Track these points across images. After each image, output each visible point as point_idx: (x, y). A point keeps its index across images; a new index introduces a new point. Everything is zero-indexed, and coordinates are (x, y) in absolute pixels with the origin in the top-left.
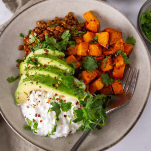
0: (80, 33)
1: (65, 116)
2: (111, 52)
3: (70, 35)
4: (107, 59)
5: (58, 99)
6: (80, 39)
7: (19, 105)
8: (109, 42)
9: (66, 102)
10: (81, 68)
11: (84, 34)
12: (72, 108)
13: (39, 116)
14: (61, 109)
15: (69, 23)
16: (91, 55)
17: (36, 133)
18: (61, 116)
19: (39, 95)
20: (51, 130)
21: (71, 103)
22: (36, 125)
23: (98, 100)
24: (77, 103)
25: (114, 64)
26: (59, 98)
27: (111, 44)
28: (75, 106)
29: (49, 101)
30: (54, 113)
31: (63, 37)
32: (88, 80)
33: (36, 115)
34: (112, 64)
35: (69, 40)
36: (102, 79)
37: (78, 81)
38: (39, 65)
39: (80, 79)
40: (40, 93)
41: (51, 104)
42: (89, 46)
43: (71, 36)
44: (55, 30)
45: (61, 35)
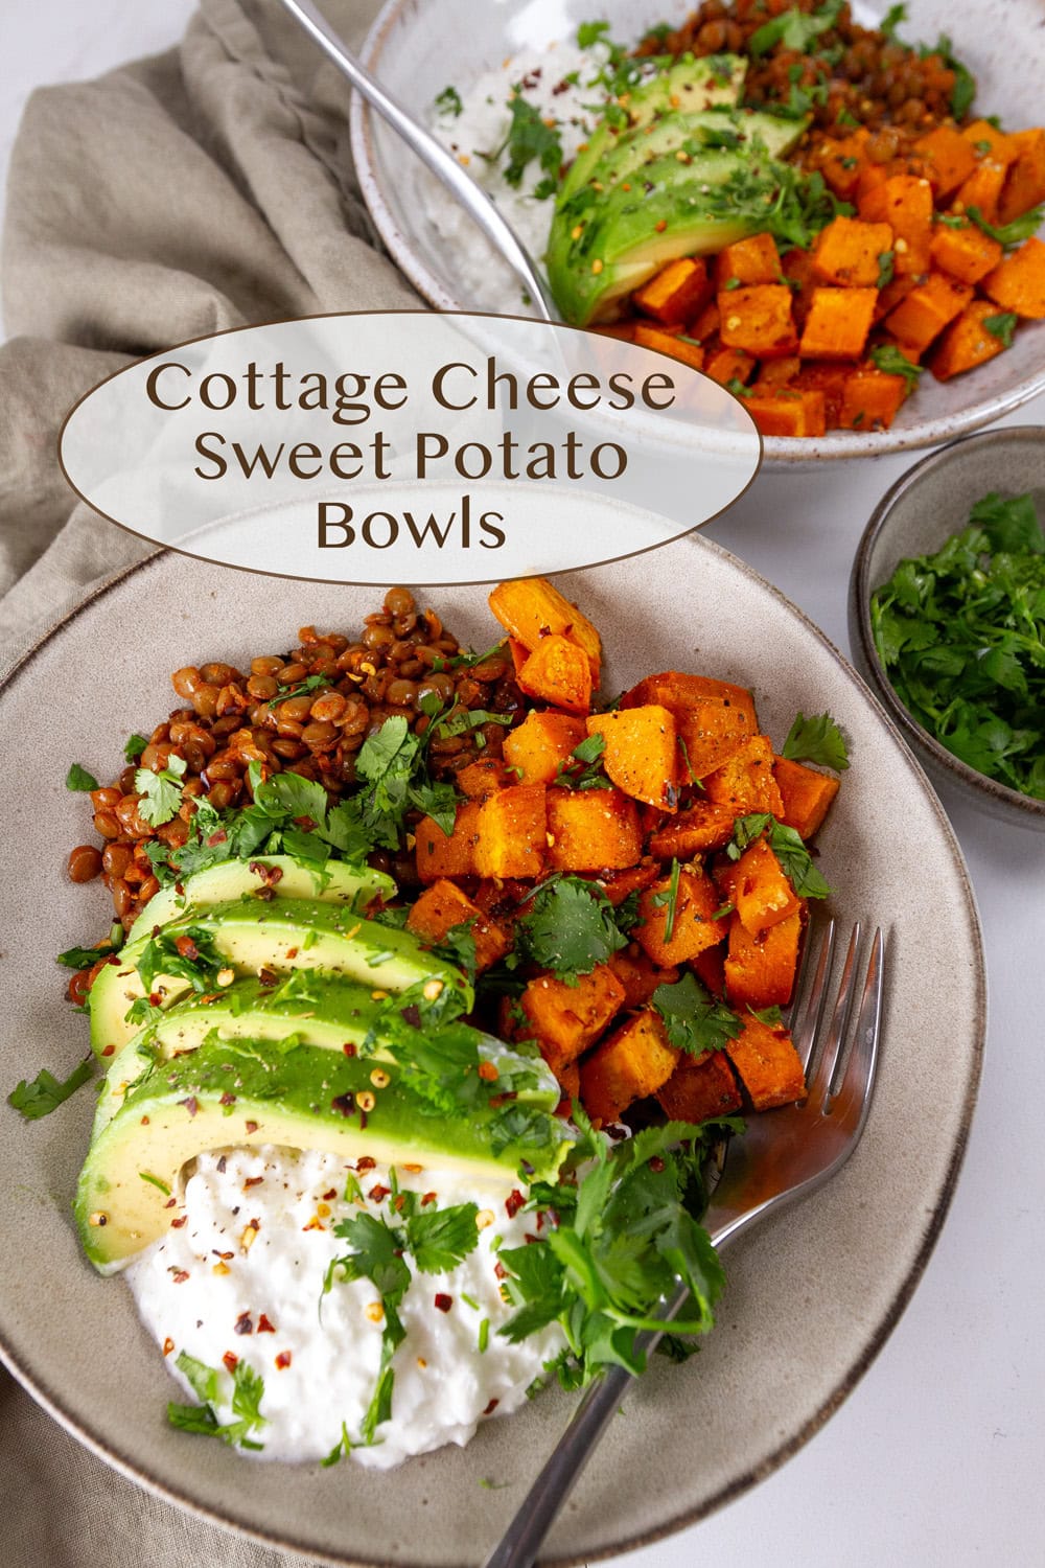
0: (480, 728)
1: (444, 1302)
2: (698, 835)
3: (412, 748)
4: (681, 882)
5: (379, 1193)
6: (489, 768)
7: (115, 1265)
8: (679, 767)
9: (442, 1205)
10: (511, 963)
11: (507, 730)
12: (485, 1238)
13: (266, 1325)
14: (409, 1259)
15: (399, 662)
16: (573, 866)
17: (259, 1447)
18: (417, 1307)
19: (251, 1183)
20: (355, 1415)
21: (472, 1209)
22: (250, 1390)
23: (654, 1161)
24: (514, 1204)
25: (725, 911)
26: (385, 1183)
27: (694, 778)
28: (503, 1222)
29: (324, 1212)
30: (367, 1292)
31: (370, 763)
32: (569, 1037)
33: (245, 1325)
34: (717, 908)
35: (415, 783)
36: (657, 1017)
37: (503, 1050)
38: (225, 979)
39: (514, 1035)
40: (255, 1169)
41: (341, 1231)
42: (550, 809)
43: (424, 750)
44: (307, 721)
45: (356, 752)
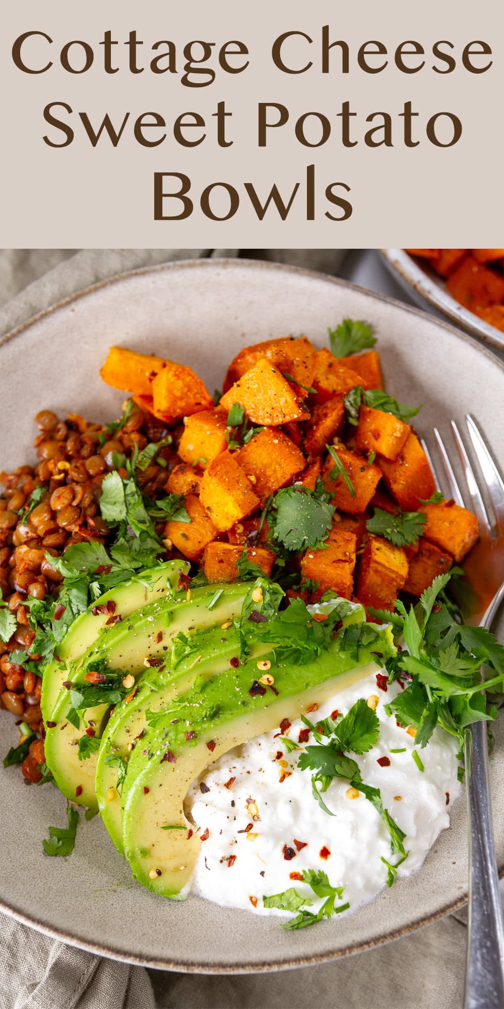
0: (157, 454)
1: (384, 762)
2: (329, 422)
3: (132, 487)
4: (338, 456)
5: (304, 736)
6: (182, 471)
7: (184, 891)
9: (345, 713)
10: (281, 563)
11: (175, 446)
12: (381, 713)
13: (301, 845)
14: (351, 755)
15: (78, 451)
16: (275, 486)
17: (346, 906)
18: (374, 776)
19: (228, 785)
20: (384, 848)
21: (363, 703)
22: (318, 881)
23: (434, 608)
24: (382, 683)
25: (372, 457)
26: (302, 726)
27: (306, 387)
28: (386, 698)
29: (284, 764)
30: (343, 790)
31: (112, 511)
32: (345, 574)
33: (289, 854)
34: (366, 458)
35: (148, 506)
36: (380, 537)
37: (316, 605)
38: (129, 682)
39: (313, 596)
40: (224, 775)
41: (304, 763)
43: (140, 486)
44: (54, 515)
45: (98, 513)
